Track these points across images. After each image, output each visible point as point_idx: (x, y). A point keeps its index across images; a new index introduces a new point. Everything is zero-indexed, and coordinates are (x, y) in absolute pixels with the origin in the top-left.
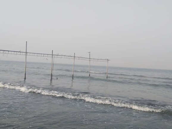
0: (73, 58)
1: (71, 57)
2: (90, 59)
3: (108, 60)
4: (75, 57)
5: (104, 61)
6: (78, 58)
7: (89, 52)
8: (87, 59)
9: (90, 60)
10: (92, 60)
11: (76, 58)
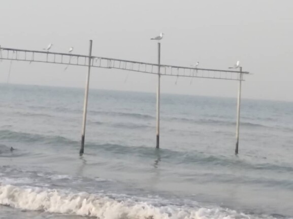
0: (82, 60)
1: (74, 60)
2: (159, 66)
3: (241, 72)
4: (91, 57)
5: (223, 75)
6: (105, 63)
7: (158, 38)
8: (149, 68)
9: (162, 70)
10: (169, 71)
11: (95, 62)
